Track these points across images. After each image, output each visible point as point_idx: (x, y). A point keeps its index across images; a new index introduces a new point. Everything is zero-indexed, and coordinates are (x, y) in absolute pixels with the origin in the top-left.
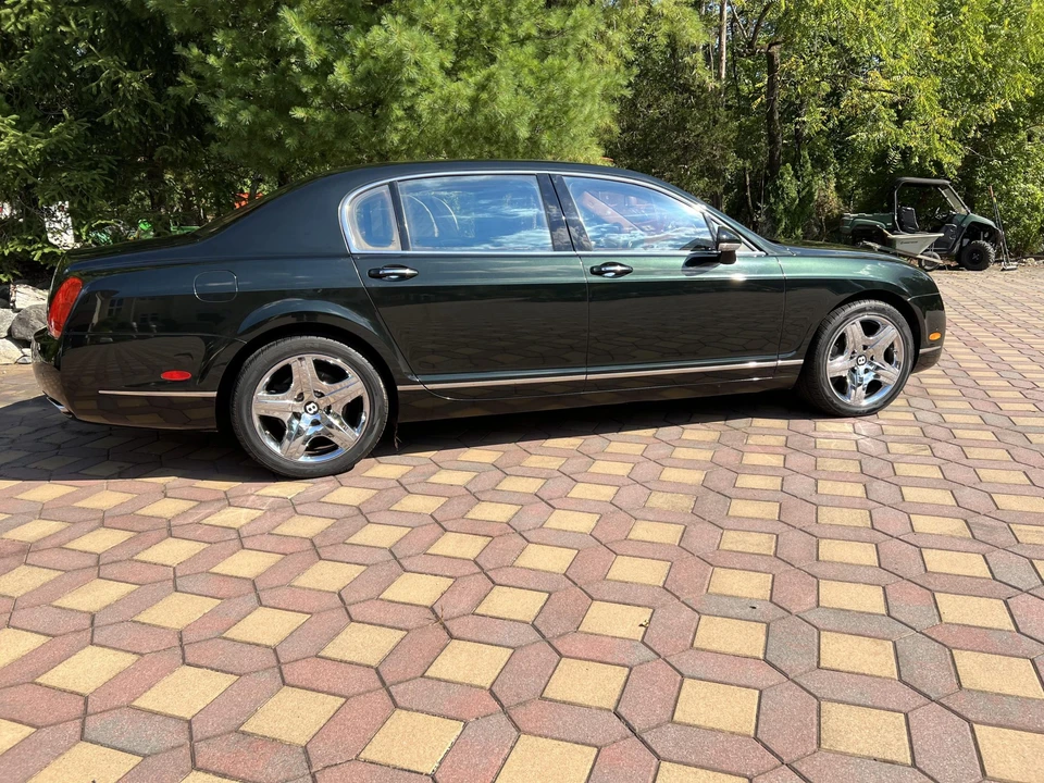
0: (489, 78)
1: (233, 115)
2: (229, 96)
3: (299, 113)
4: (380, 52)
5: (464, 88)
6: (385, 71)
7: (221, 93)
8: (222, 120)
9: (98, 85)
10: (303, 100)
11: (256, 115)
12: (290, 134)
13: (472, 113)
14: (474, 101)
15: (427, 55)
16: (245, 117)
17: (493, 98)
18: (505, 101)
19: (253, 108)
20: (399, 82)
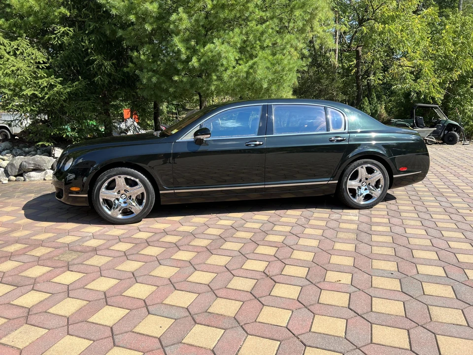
0: (254, 64)
1: (149, 79)
2: (148, 71)
3: (176, 78)
4: (209, 54)
5: (243, 68)
6: (212, 61)
7: (145, 70)
8: (145, 81)
9: (93, 67)
10: (178, 72)
11: (158, 79)
12: (171, 87)
13: (247, 78)
14: (248, 73)
15: (230, 54)
16: (154, 80)
17: (255, 72)
18: (261, 73)
19: (157, 76)
20: (217, 66)
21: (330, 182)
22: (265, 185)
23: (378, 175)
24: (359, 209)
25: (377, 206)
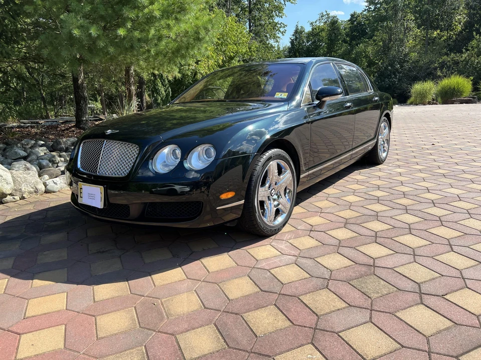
23: (386, 131)
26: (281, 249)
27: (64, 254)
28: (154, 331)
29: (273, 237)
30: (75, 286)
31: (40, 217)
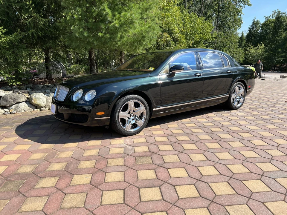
21: (227, 96)
22: (202, 100)
23: (242, 90)
24: (236, 110)
25: (241, 107)
26: (126, 142)
27: (43, 132)
28: (47, 161)
29: (129, 137)
30: (37, 143)
31: (49, 117)
